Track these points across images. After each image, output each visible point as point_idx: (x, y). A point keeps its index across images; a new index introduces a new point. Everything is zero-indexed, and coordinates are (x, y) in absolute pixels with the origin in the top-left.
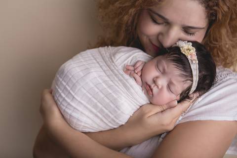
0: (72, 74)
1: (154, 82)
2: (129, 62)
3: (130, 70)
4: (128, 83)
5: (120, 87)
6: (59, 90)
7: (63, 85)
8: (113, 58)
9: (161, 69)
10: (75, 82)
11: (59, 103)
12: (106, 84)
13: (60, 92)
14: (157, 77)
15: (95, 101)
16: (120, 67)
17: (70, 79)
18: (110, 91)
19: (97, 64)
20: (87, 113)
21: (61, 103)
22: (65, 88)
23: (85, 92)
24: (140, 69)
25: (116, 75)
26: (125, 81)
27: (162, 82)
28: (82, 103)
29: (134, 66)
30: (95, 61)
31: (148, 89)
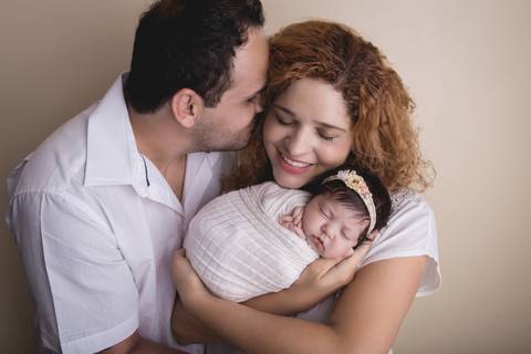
1: (324, 232)
2: (284, 210)
3: (288, 221)
7: (202, 250)
8: (262, 207)
9: (328, 214)
12: (260, 244)
13: (200, 258)
14: (326, 226)
15: (248, 267)
16: (274, 219)
18: (266, 252)
19: (242, 217)
24: (300, 218)
25: (271, 230)
27: (334, 230)
28: (229, 271)
29: (292, 215)
31: (317, 242)
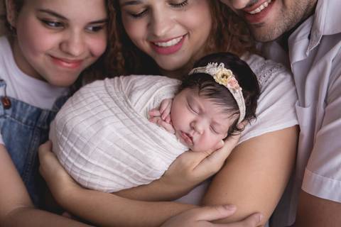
0: (80, 132)
1: (193, 128)
2: (151, 104)
3: (156, 115)
4: (157, 134)
5: (147, 140)
6: (64, 152)
7: (69, 146)
8: (128, 100)
9: (196, 109)
10: (85, 141)
11: (70, 170)
12: (129, 139)
13: (66, 155)
14: (195, 122)
15: (117, 161)
16: (142, 114)
17: (78, 139)
18: (135, 147)
19: (109, 111)
20: (109, 176)
21: (71, 170)
22: (72, 150)
23: (102, 153)
24: (168, 112)
25: (139, 126)
26: (153, 133)
27: (203, 125)
28: (99, 167)
29: (159, 108)
30: (105, 107)
31: (186, 137)
